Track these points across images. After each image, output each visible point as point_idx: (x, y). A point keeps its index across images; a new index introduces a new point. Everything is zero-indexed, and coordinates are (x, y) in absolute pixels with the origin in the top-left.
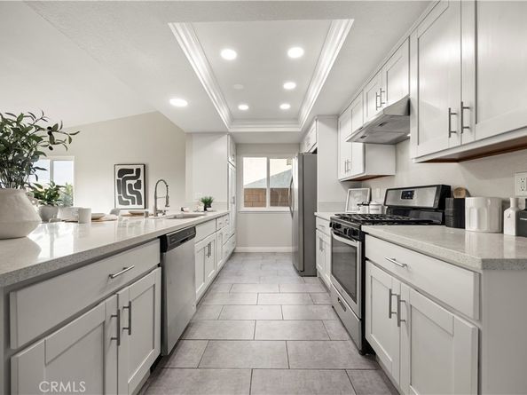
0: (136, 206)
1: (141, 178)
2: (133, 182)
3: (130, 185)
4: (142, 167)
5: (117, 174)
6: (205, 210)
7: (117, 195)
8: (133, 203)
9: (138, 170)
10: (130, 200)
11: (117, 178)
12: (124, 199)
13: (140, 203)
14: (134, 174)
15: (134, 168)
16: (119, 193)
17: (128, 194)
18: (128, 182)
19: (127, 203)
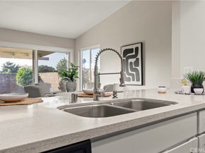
0: (135, 82)
1: (139, 56)
2: (133, 60)
3: (131, 63)
4: (139, 46)
5: (122, 54)
6: (192, 91)
8: (133, 80)
9: (137, 48)
10: (131, 77)
11: (123, 57)
12: (127, 76)
13: (138, 80)
14: (134, 54)
15: (134, 47)
17: (130, 72)
18: (130, 60)
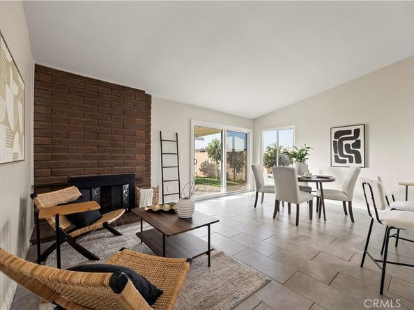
0: (354, 164)
1: (361, 138)
2: (351, 142)
3: (347, 146)
4: (361, 128)
5: (333, 135)
7: (333, 154)
8: (351, 161)
9: (357, 132)
10: (347, 159)
11: (333, 139)
12: (340, 158)
13: (358, 162)
14: (352, 135)
15: (353, 129)
16: (336, 152)
17: (345, 153)
18: (345, 142)
19: (344, 162)
